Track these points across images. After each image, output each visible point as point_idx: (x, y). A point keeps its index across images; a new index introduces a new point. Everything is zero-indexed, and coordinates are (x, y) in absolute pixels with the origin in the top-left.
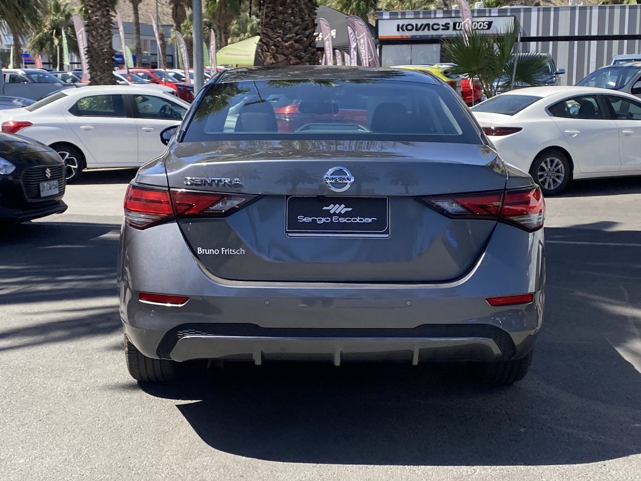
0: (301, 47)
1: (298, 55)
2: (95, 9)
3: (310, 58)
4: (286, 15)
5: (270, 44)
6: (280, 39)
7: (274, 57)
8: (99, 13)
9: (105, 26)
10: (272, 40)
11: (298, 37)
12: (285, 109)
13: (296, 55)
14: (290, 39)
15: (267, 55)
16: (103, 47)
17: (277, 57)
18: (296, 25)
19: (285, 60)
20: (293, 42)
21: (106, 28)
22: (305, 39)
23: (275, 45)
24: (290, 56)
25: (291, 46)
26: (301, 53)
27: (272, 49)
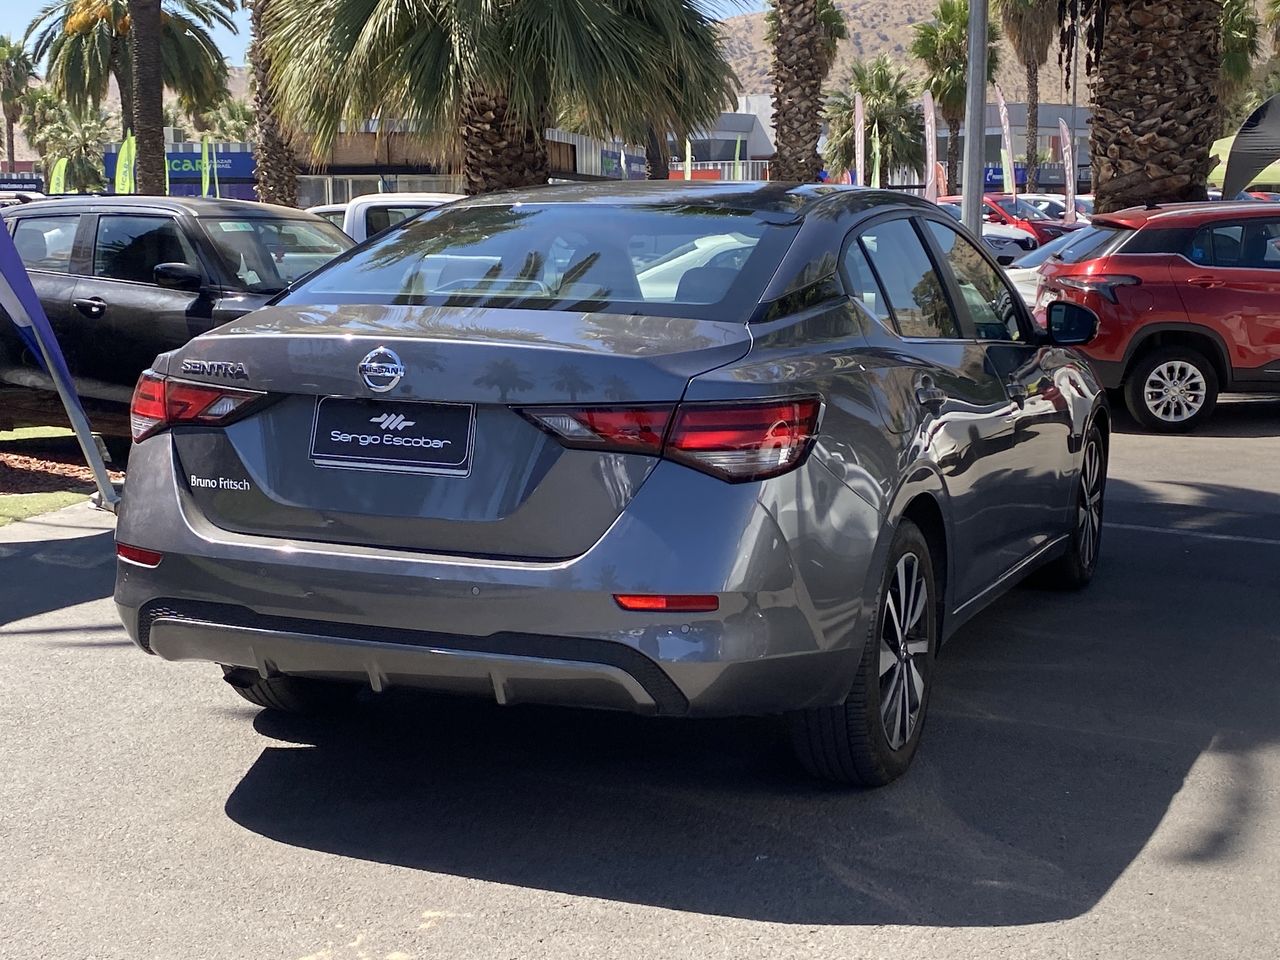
0: (1173, 144)
1: (1165, 160)
2: (789, 85)
3: (1195, 167)
4: (1144, 81)
5: (1111, 139)
6: (1127, 129)
7: (1113, 165)
8: (796, 92)
9: (805, 117)
10: (1114, 132)
11: (1166, 124)
12: (1085, 267)
13: (1162, 160)
14: (1150, 128)
15: (1101, 162)
16: (799, 155)
17: (1120, 165)
18: (1163, 100)
19: (1139, 170)
20: (1154, 133)
21: (809, 118)
22: (1183, 128)
23: (1117, 142)
24: (1148, 164)
25: (1151, 143)
26: (1172, 156)
27: (1112, 150)
